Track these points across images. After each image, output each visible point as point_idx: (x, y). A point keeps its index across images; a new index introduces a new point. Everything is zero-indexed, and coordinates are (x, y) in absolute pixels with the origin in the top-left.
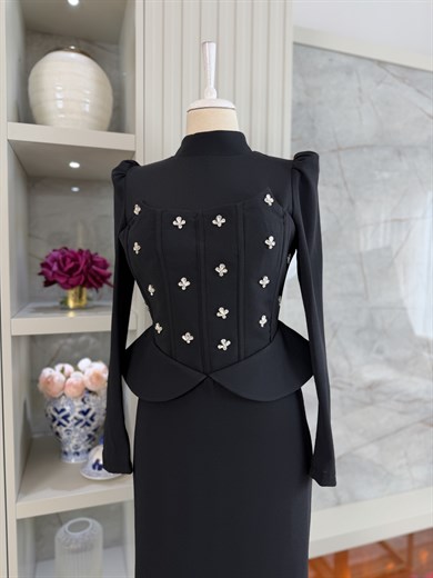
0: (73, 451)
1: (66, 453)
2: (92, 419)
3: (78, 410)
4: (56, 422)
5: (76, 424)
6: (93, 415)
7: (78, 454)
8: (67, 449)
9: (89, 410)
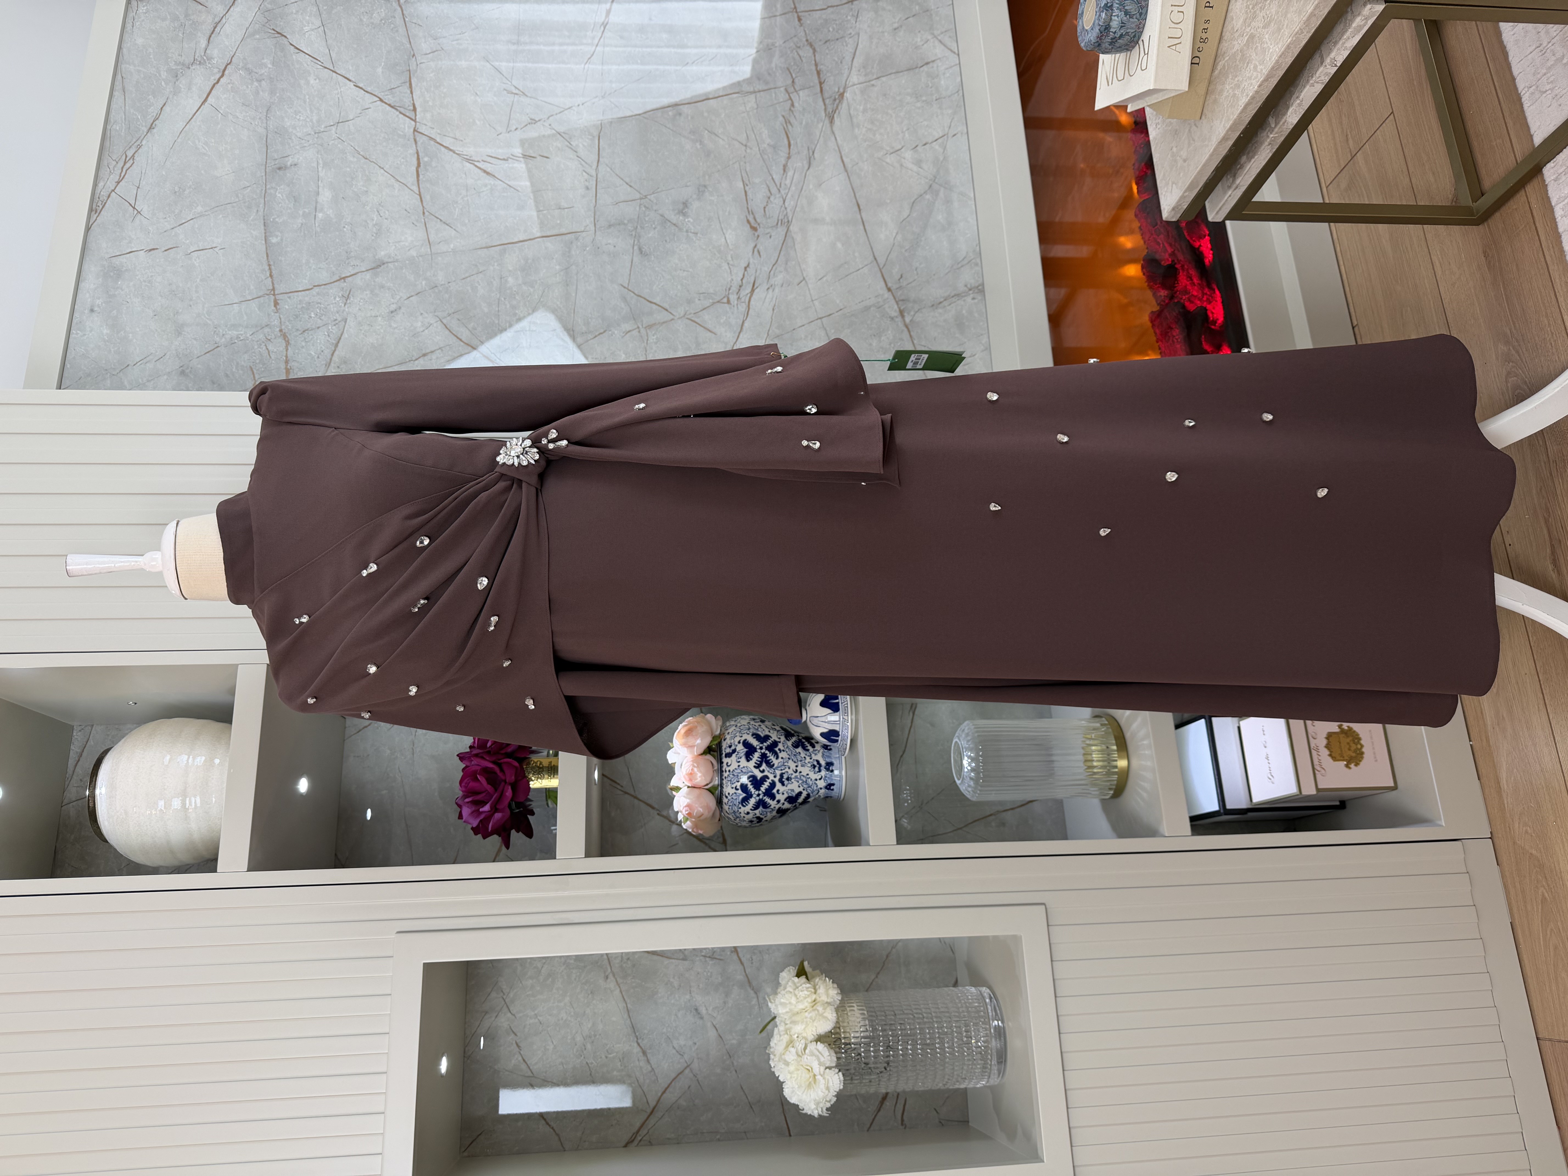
0: (823, 773)
1: (829, 786)
2: (762, 739)
3: (743, 760)
4: (767, 800)
5: (770, 764)
6: (757, 737)
7: (829, 765)
8: (822, 784)
9: (746, 744)
